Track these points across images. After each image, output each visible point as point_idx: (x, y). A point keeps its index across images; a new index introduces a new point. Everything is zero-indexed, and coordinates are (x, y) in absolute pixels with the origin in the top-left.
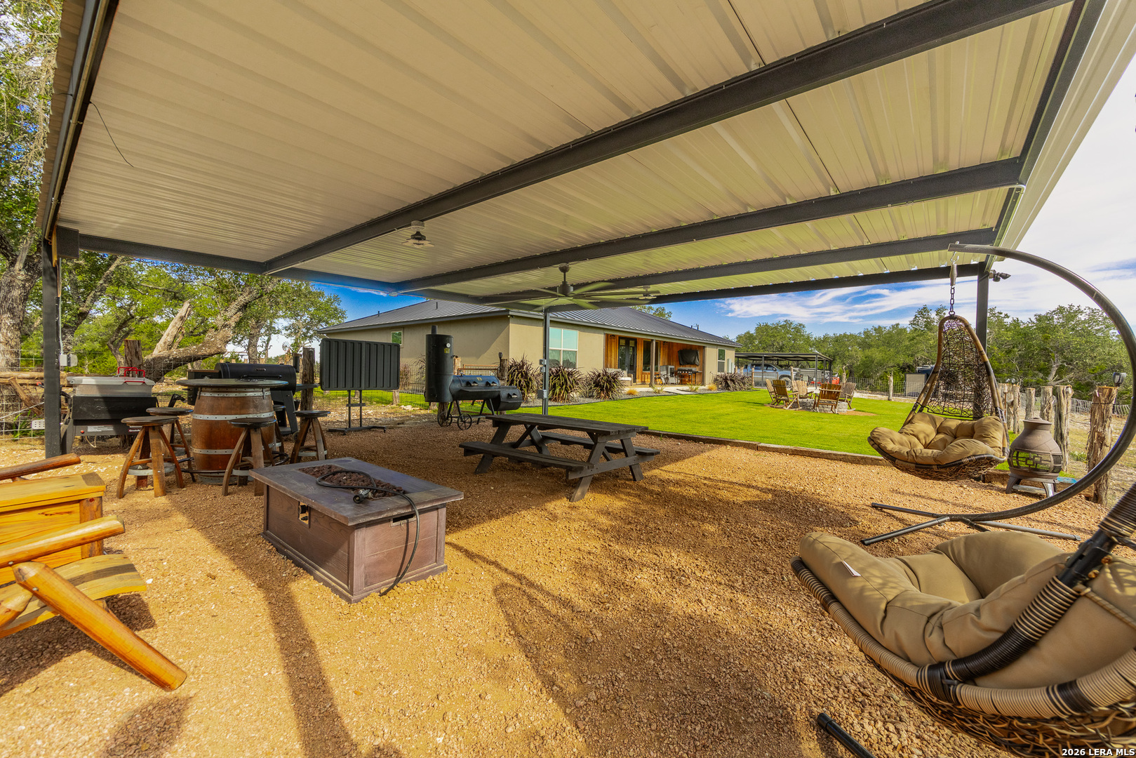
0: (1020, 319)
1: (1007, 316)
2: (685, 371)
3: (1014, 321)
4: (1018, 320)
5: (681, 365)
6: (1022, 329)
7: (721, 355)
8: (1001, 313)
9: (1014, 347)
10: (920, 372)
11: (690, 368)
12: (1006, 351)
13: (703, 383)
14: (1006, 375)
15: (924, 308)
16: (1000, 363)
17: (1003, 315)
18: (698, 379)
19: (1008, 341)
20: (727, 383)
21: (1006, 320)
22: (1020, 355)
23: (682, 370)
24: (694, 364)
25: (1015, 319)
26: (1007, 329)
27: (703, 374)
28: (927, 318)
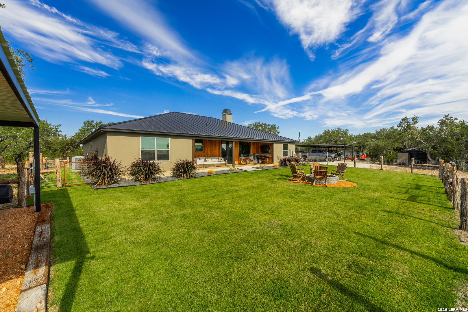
0: (465, 120)
1: (456, 119)
2: (263, 156)
3: (461, 121)
4: (463, 121)
5: (262, 153)
6: (466, 126)
7: (285, 147)
8: (452, 117)
9: (462, 136)
10: (406, 152)
11: (265, 155)
12: (456, 139)
13: (272, 162)
14: (457, 152)
15: (405, 117)
16: (453, 146)
17: (453, 119)
18: (271, 161)
19: (458, 133)
20: (285, 163)
21: (455, 121)
22: (466, 141)
23: (262, 156)
24: (268, 152)
25: (461, 120)
26: (457, 126)
27: (272, 158)
28: (407, 123)
